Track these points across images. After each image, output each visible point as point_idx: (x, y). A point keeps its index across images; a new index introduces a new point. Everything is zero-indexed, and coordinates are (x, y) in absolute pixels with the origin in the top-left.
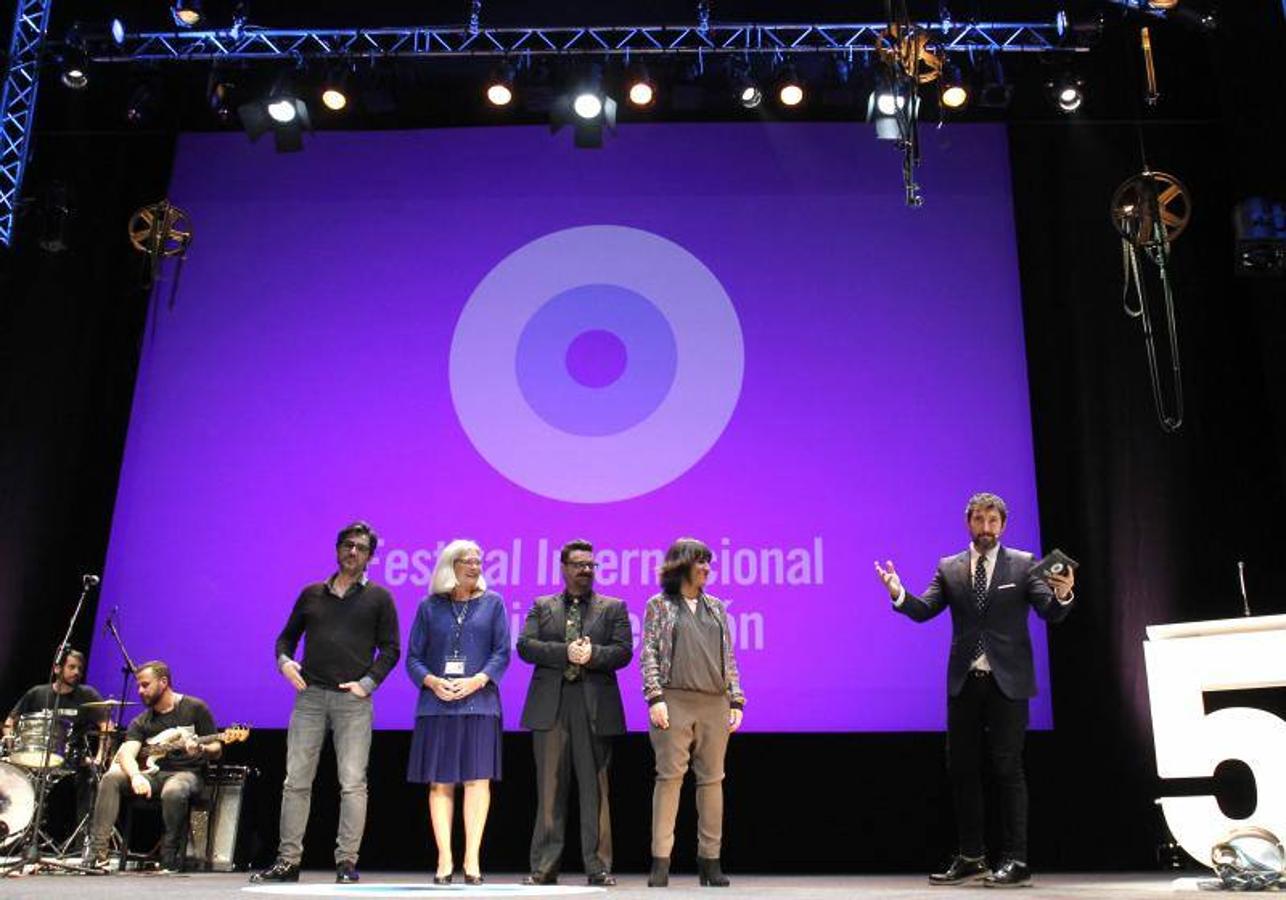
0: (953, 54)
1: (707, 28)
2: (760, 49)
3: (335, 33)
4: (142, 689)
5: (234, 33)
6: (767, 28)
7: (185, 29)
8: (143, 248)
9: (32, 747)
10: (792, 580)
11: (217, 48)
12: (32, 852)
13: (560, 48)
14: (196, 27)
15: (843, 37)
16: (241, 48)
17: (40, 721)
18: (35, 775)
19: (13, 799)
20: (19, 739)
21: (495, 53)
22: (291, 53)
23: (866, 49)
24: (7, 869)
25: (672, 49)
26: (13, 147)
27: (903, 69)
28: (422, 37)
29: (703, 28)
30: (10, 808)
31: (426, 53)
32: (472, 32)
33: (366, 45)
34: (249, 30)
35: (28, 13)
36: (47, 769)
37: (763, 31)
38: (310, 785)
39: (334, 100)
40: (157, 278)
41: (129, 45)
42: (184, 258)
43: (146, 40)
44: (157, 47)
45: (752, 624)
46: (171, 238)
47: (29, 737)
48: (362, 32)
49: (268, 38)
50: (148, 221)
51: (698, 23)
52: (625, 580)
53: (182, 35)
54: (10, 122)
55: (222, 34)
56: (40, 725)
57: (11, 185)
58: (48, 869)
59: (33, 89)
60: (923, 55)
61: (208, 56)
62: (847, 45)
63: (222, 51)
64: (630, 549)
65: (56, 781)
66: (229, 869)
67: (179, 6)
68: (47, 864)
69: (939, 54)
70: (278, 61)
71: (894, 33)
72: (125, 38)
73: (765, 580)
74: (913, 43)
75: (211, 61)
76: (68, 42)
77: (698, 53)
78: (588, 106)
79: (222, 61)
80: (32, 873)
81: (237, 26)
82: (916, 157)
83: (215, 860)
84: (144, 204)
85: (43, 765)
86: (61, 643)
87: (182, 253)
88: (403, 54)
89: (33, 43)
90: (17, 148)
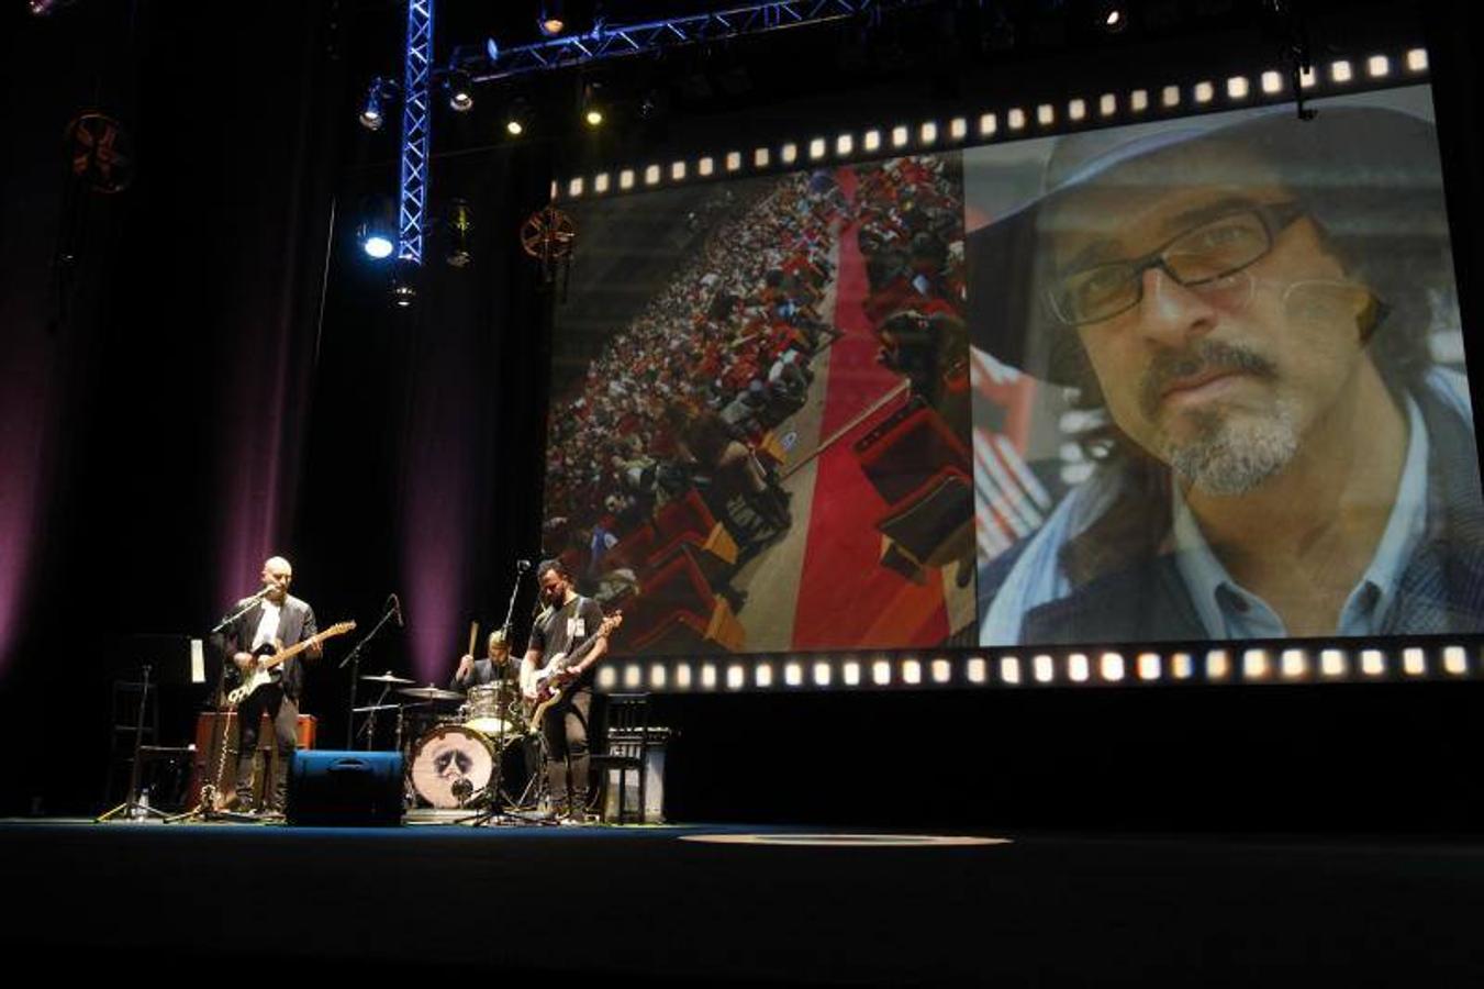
3: (689, 19)
7: (552, 38)
8: (535, 254)
9: (485, 715)
11: (582, 52)
14: (561, 34)
16: (604, 47)
17: (490, 692)
19: (474, 761)
20: (473, 708)
22: (649, 46)
26: (415, 173)
30: (473, 767)
31: (778, 26)
33: (719, 28)
34: (610, 29)
35: (416, 45)
36: (500, 735)
40: (548, 279)
41: (503, 63)
42: (571, 257)
43: (517, 54)
44: (528, 59)
46: (558, 241)
47: (482, 705)
48: (713, 14)
49: (626, 33)
50: (537, 227)
53: (550, 44)
54: (411, 150)
55: (585, 37)
56: (489, 696)
57: (418, 209)
58: (511, 821)
59: (425, 118)
61: (573, 62)
63: (586, 55)
66: (660, 821)
68: (510, 816)
70: (639, 56)
72: (498, 55)
75: (577, 65)
76: (452, 67)
79: (587, 63)
81: (597, 28)
84: (531, 211)
87: (568, 254)
88: (754, 31)
89: (423, 73)
90: (419, 173)
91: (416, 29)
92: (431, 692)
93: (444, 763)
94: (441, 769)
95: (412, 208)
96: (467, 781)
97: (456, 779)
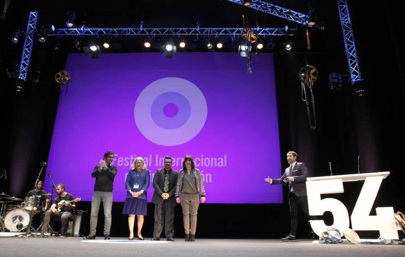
0: (260, 36)
1: (199, 29)
2: (212, 34)
3: (107, 29)
4: (57, 191)
5: (82, 29)
6: (214, 29)
7: (70, 28)
8: (58, 82)
9: (29, 205)
10: (219, 166)
11: (78, 32)
12: (29, 231)
13: (163, 33)
14: (73, 27)
15: (232, 31)
16: (84, 32)
17: (31, 199)
18: (30, 212)
19: (24, 218)
20: (26, 203)
21: (146, 35)
22: (96, 34)
23: (238, 34)
24: (23, 235)
25: (190, 34)
26: (27, 56)
27: (247, 40)
28: (128, 30)
29: (198, 29)
30: (24, 220)
31: (129, 34)
32: (141, 29)
33: (115, 32)
34: (86, 28)
35: (31, 23)
36: (33, 211)
37: (213, 30)
38: (97, 215)
39: (106, 46)
40: (62, 89)
41: (56, 32)
42: (69, 84)
43: (60, 30)
44: (63, 32)
45: (209, 176)
46: (65, 79)
47: (29, 203)
48: (114, 29)
49: (90, 30)
50: (60, 75)
51: (197, 28)
52: (177, 165)
53: (69, 29)
54: (26, 50)
55: (79, 29)
56: (31, 200)
57: (26, 66)
58: (33, 236)
59: (32, 43)
60: (252, 36)
62: (234, 33)
63: (79, 33)
64: (179, 158)
65: (35, 214)
66: (78, 236)
67: (68, 22)
68: (32, 234)
69: (256, 36)
70: (93, 36)
71: (245, 30)
72: (55, 30)
73: (212, 165)
74: (250, 33)
75: (76, 36)
76: (41, 31)
77: (196, 35)
78: (169, 48)
79: (79, 36)
80: (29, 237)
81: (82, 27)
82: (251, 61)
83: (74, 234)
84: (59, 71)
85: (32, 210)
86: (37, 179)
87: (68, 83)
88: (124, 34)
89: (32, 31)
90: (28, 56)
91: (31, 19)
92: (13, 198)
93: (15, 219)
94: (14, 220)
95: (24, 65)
96: (22, 224)
97: (18, 223)
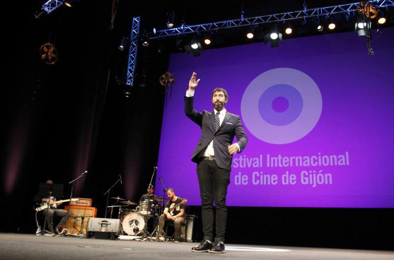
0: (381, 8)
1: (306, 11)
2: (322, 14)
3: (207, 24)
5: (182, 28)
6: (323, 8)
7: (170, 28)
8: (163, 84)
9: (143, 210)
10: (340, 164)
11: (178, 32)
12: (145, 235)
13: (265, 21)
14: (173, 27)
15: (346, 8)
16: (184, 31)
17: (145, 203)
18: (145, 217)
19: (140, 222)
20: (140, 208)
21: (248, 25)
22: (196, 31)
23: (353, 10)
24: (140, 239)
25: (296, 18)
26: (132, 62)
27: (365, 15)
28: (229, 23)
29: (305, 11)
30: (140, 224)
31: (230, 27)
32: (242, 20)
33: (215, 27)
34: (185, 26)
35: (134, 29)
37: (322, 9)
39: (208, 42)
40: (166, 91)
41: (158, 34)
42: (173, 86)
43: (161, 32)
44: (164, 33)
45: (328, 177)
46: (169, 81)
47: (143, 207)
48: (214, 23)
49: (190, 28)
50: (164, 77)
51: (304, 9)
52: (291, 165)
53: (170, 30)
54: (131, 56)
55: (179, 28)
56: (144, 204)
58: (149, 240)
59: (136, 48)
60: (371, 10)
61: (176, 34)
62: (348, 10)
63: (179, 33)
64: (293, 156)
65: (149, 218)
66: (191, 241)
67: (168, 23)
68: (149, 238)
69: (376, 9)
70: (193, 33)
71: (362, 5)
72: (156, 32)
73: (332, 164)
74: (368, 7)
75: (176, 36)
76: (143, 35)
77: (304, 18)
78: (274, 36)
79: (180, 35)
80: (145, 240)
81: (182, 26)
82: (371, 40)
83: (187, 239)
84: (163, 73)
86: (150, 183)
87: (172, 85)
88: (224, 28)
89: (136, 36)
91: (135, 25)
92: (129, 203)
93: (131, 222)
94: (131, 224)
95: (131, 71)
96: (137, 228)
97: (135, 227)
